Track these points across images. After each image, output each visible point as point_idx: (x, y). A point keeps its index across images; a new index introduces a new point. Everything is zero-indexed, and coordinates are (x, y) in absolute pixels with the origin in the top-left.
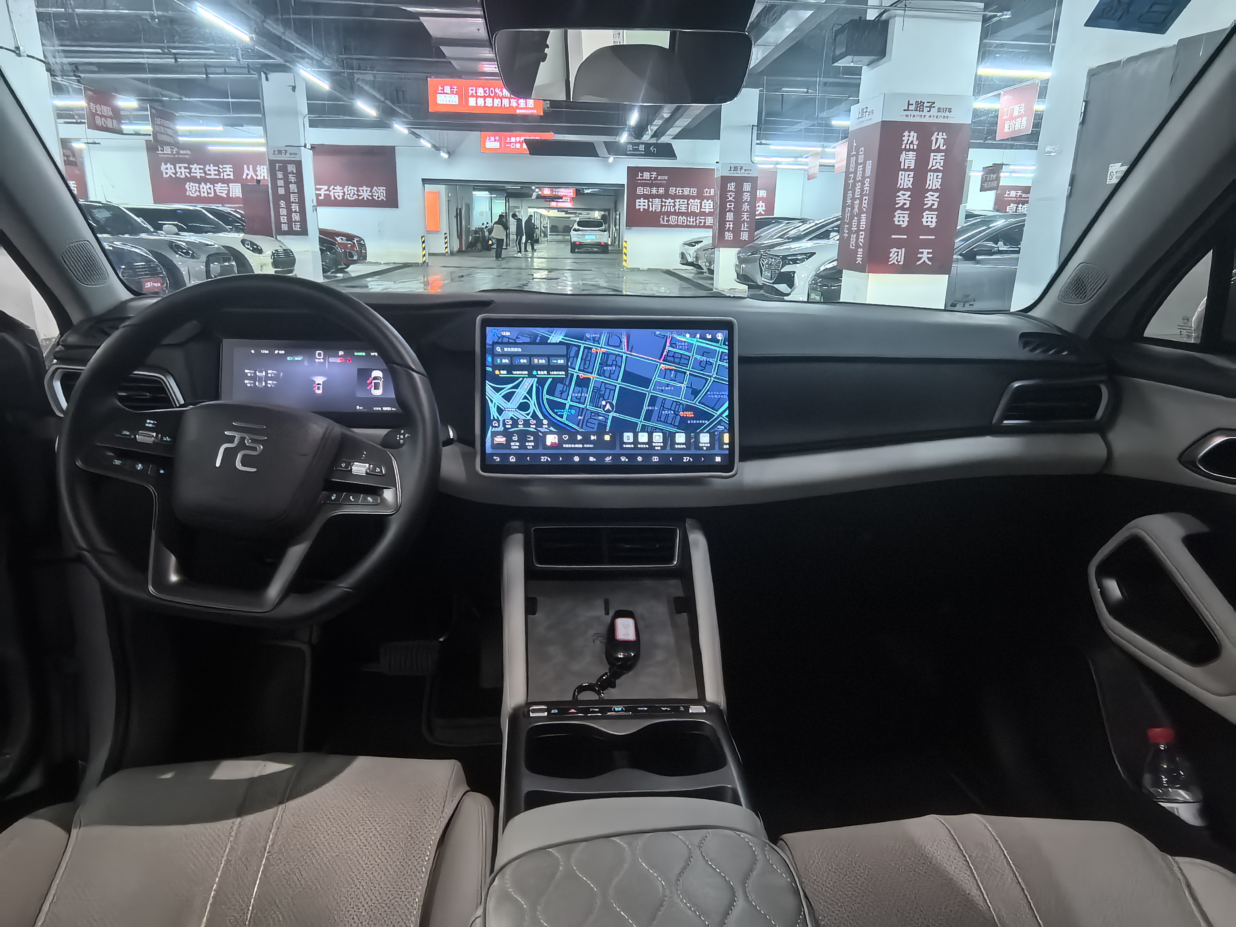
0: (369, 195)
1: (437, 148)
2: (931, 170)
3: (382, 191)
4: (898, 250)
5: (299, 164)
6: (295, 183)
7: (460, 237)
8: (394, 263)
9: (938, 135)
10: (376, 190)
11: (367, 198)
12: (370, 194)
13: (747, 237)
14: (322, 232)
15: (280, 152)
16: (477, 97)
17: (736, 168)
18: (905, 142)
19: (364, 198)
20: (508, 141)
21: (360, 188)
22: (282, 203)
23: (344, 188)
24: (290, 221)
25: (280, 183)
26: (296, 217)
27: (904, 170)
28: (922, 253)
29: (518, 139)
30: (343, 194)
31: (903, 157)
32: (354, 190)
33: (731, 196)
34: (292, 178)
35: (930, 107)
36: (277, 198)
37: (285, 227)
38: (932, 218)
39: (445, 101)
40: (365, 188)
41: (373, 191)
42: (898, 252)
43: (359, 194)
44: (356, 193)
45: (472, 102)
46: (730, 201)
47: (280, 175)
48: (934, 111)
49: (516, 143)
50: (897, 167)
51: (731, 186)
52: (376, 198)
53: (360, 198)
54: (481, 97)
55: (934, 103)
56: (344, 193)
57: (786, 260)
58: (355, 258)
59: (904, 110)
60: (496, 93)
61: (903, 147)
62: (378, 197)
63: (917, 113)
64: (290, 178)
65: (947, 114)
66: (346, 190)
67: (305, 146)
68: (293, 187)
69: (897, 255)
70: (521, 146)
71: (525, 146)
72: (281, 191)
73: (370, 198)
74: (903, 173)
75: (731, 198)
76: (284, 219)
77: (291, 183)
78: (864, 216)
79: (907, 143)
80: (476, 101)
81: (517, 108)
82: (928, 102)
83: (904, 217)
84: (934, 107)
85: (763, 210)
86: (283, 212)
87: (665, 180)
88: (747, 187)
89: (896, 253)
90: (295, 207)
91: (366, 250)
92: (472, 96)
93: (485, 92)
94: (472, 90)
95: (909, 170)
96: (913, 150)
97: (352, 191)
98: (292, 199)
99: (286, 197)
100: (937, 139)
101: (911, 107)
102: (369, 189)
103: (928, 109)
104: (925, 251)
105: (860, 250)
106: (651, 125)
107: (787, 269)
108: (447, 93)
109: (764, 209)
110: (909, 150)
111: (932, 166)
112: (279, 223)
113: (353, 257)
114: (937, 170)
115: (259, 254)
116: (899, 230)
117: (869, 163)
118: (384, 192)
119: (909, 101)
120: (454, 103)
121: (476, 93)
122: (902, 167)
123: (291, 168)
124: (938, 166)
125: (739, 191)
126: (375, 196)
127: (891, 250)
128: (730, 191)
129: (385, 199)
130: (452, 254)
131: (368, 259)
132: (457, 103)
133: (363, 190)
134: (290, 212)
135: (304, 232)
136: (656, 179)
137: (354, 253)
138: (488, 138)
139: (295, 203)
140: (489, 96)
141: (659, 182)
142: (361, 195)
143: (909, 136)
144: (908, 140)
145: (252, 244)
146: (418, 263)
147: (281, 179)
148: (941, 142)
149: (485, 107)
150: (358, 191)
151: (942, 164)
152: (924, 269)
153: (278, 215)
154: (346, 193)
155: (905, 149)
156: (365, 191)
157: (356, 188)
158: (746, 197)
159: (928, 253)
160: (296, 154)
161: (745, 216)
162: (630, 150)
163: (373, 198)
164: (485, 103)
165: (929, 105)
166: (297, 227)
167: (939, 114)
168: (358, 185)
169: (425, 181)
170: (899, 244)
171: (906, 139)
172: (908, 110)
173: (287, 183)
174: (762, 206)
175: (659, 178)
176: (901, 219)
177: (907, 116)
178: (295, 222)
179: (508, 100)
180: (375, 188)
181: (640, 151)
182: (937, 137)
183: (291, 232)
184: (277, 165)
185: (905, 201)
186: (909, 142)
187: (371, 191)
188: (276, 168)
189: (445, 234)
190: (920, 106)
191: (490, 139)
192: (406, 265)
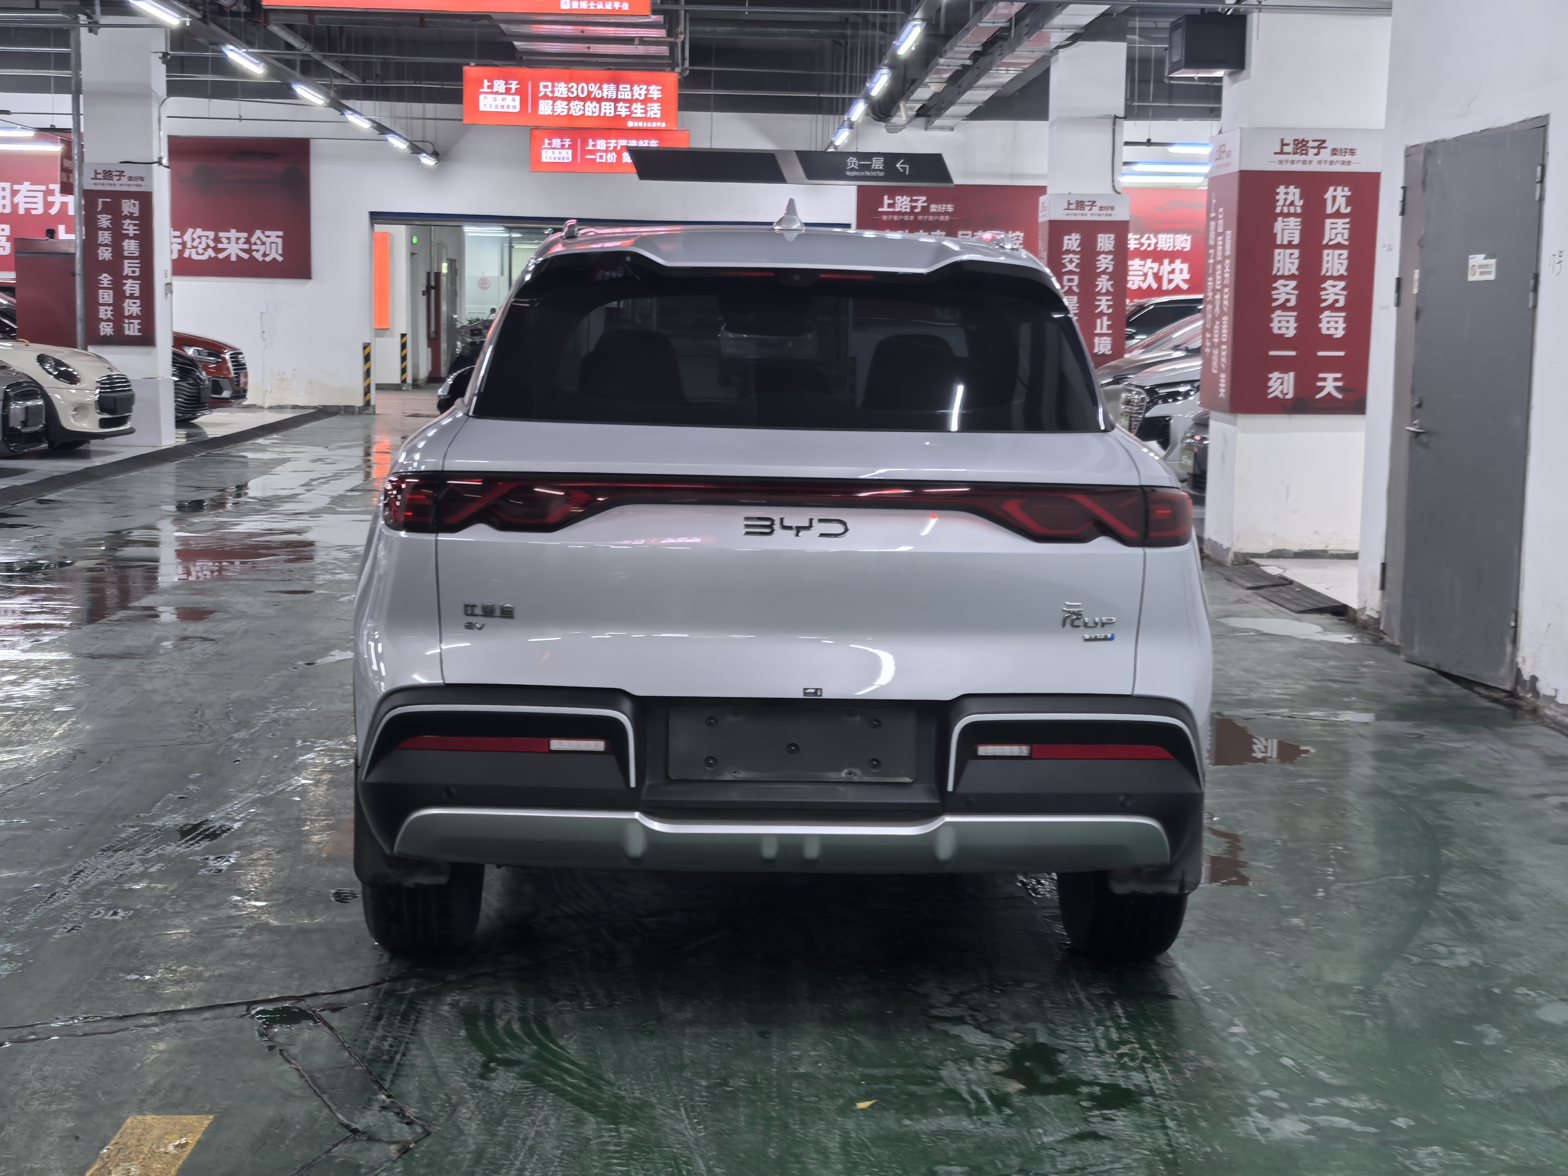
0: (242, 250)
1: (416, 149)
2: (1327, 247)
3: (273, 239)
4: (1281, 375)
5: (145, 199)
6: (135, 237)
7: (433, 341)
8: (295, 407)
9: (1335, 190)
10: (259, 238)
11: (238, 256)
12: (246, 246)
13: (1109, 347)
14: (181, 341)
15: (108, 174)
16: (555, 99)
17: (1080, 205)
18: (1280, 203)
19: (229, 256)
20: (590, 148)
21: (221, 234)
22: (105, 279)
23: (183, 233)
24: (119, 317)
25: (104, 237)
26: (132, 308)
27: (1282, 246)
28: (1324, 379)
29: (612, 143)
30: (180, 247)
31: (1279, 225)
32: (207, 237)
33: (1071, 261)
34: (130, 228)
35: (1319, 147)
36: (93, 266)
37: (106, 329)
38: (1336, 322)
39: (494, 106)
40: (233, 233)
41: (253, 240)
42: (1282, 378)
43: (220, 246)
44: (212, 244)
45: (545, 108)
46: (1071, 272)
47: (104, 221)
48: (1325, 154)
49: (607, 151)
50: (1270, 243)
51: (1072, 241)
52: (258, 256)
53: (221, 256)
54: (563, 99)
55: (1324, 141)
56: (184, 244)
57: (1153, 394)
58: (226, 394)
59: (1276, 153)
60: (590, 93)
61: (1278, 210)
62: (265, 255)
63: (1297, 157)
64: (125, 227)
65: (1348, 158)
66: (187, 237)
67: (160, 163)
68: (131, 247)
69: (1282, 384)
70: (619, 157)
71: (627, 158)
72: (105, 254)
73: (245, 256)
74: (1281, 251)
75: (1071, 267)
76: (105, 312)
77: (127, 236)
78: (1225, 318)
79: (1284, 205)
80: (553, 105)
81: (628, 117)
82: (1314, 141)
83: (1288, 322)
84: (1325, 148)
85: (1185, 281)
86: (106, 296)
87: (946, 213)
88: (1105, 242)
89: (1279, 381)
90: (131, 287)
91: (246, 376)
92: (546, 97)
93: (569, 90)
94: (546, 87)
95: (1290, 245)
96: (1295, 215)
97: (204, 239)
98: (127, 271)
99: (114, 267)
100: (1334, 198)
101: (1286, 149)
102: (245, 235)
103: (1315, 151)
104: (1330, 376)
105: (1223, 376)
106: (907, 100)
107: (1157, 411)
108: (497, 93)
109: (1187, 277)
110: (1289, 215)
111: (1331, 240)
112: (92, 320)
113: (221, 393)
114: (1339, 246)
115: (71, 383)
116: (1281, 342)
117: (1229, 233)
118: (280, 241)
119: (1282, 140)
120: (511, 110)
121: (553, 92)
122: (1279, 242)
123: (129, 207)
124: (1339, 239)
125: (1089, 252)
126: (257, 251)
127: (1270, 376)
128: (1068, 252)
129: (280, 259)
130: (416, 385)
131: (251, 398)
132: (518, 110)
133: (228, 239)
134: (120, 296)
135: (146, 339)
136: (925, 210)
137: (224, 382)
138: (547, 141)
139: (134, 278)
140: (577, 98)
141: (931, 218)
142: (224, 250)
143: (1287, 193)
144: (1286, 200)
145: (58, 363)
146: (353, 407)
147: (107, 229)
148: (1341, 202)
149: (569, 116)
150: (217, 240)
151: (1346, 237)
152: (1329, 407)
153: (92, 303)
154: (189, 245)
155: (1282, 214)
156: (233, 240)
157: (211, 234)
158: (1105, 262)
159: (1336, 380)
160: (142, 179)
161: (1104, 304)
162: (853, 169)
163: (252, 258)
164: (569, 109)
165: (1316, 144)
166: (132, 329)
167: (1335, 158)
168: (218, 225)
169: (376, 217)
170: (1283, 365)
171: (1281, 197)
172: (1282, 153)
173: (118, 236)
174: (1181, 271)
175: (933, 208)
176: (1284, 324)
177: (1281, 162)
178: (131, 317)
179: (612, 104)
180: (258, 233)
181: (874, 170)
182: (1335, 194)
183: (119, 339)
184: (100, 201)
185: (1288, 297)
186: (1288, 202)
187: (248, 241)
188: (97, 207)
189: (403, 336)
190: (1301, 146)
191: (550, 144)
192: (323, 412)
